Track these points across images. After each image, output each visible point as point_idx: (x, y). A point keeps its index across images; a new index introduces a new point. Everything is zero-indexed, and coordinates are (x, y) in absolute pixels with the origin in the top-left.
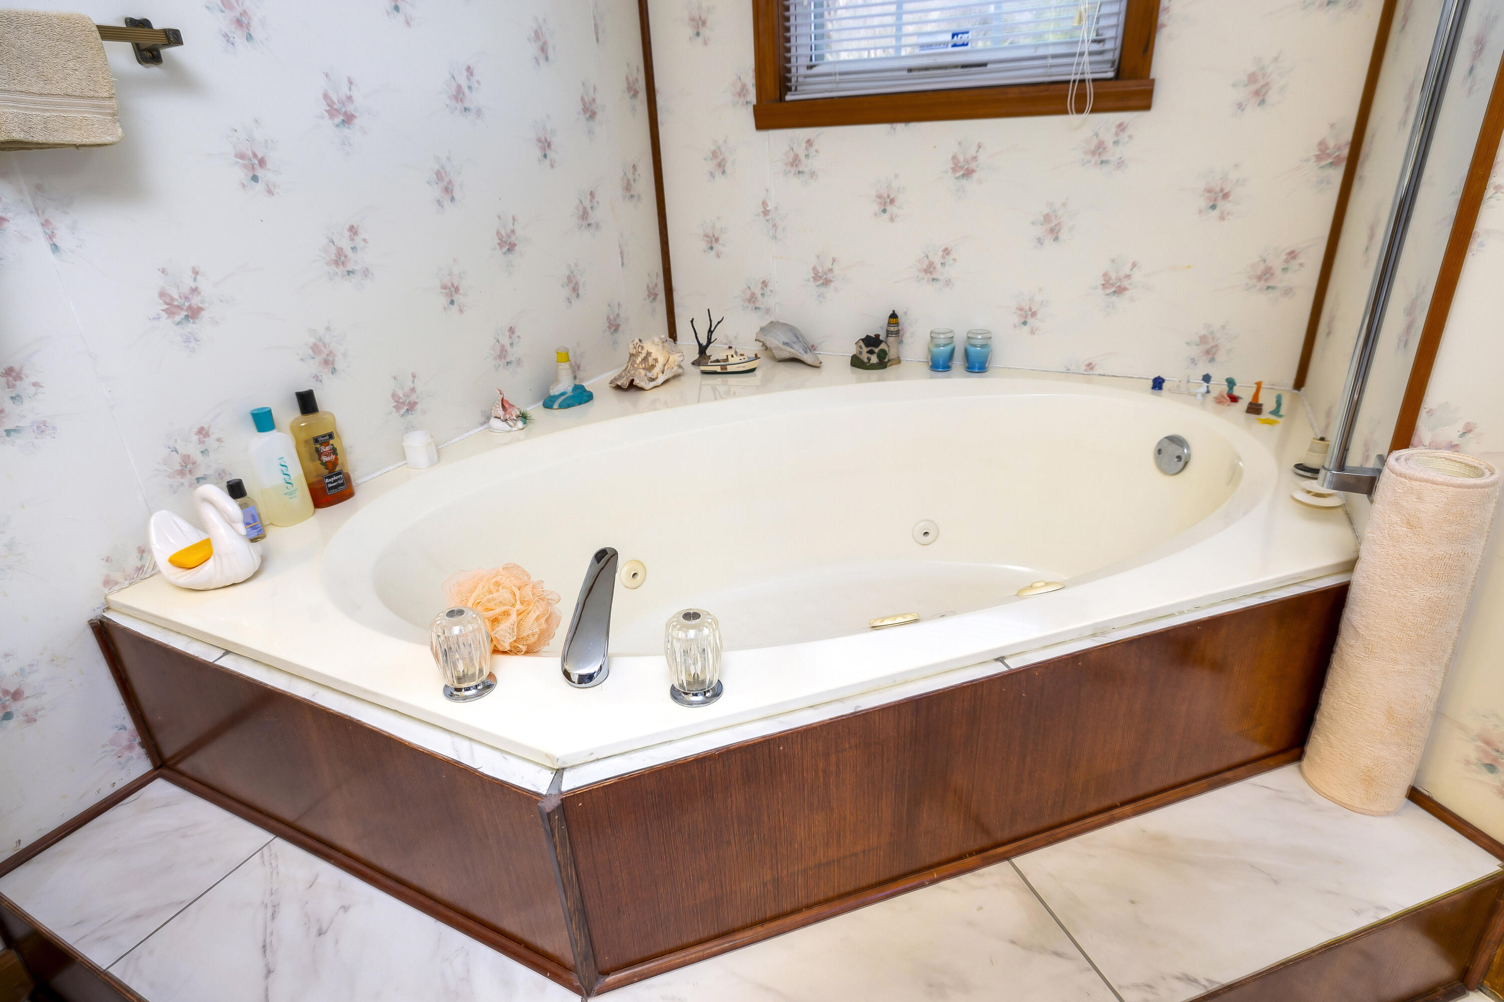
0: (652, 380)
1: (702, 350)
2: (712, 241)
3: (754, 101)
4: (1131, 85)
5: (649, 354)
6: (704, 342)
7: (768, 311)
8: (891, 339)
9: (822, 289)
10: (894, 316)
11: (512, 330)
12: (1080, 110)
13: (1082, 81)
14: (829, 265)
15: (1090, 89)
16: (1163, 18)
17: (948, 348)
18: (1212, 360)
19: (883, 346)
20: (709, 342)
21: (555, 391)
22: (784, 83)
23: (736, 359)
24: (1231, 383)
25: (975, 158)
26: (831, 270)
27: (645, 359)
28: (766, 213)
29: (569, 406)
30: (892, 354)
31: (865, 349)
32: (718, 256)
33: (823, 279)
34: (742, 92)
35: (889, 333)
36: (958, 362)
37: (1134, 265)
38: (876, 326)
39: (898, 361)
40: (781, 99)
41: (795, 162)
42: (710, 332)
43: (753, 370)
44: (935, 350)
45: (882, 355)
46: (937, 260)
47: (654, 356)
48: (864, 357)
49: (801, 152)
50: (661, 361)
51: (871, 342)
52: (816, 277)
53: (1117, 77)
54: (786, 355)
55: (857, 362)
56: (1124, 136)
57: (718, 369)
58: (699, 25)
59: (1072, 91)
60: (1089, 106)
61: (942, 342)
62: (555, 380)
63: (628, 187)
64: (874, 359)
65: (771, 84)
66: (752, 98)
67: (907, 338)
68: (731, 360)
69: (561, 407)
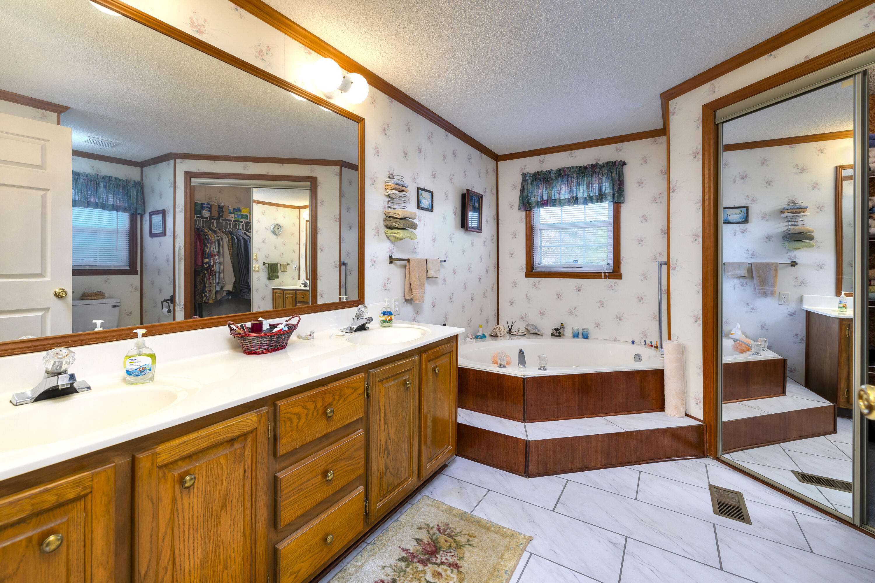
0: (501, 334)
1: (510, 330)
2: (512, 303)
3: (525, 271)
4: (616, 274)
5: (500, 328)
6: (510, 328)
7: (527, 321)
8: (562, 329)
9: (542, 316)
10: (562, 323)
11: (471, 319)
12: (605, 278)
13: (605, 272)
14: (544, 310)
15: (607, 274)
16: (621, 262)
17: (577, 332)
18: (647, 338)
19: (560, 331)
20: (512, 328)
21: (478, 334)
22: (532, 268)
23: (521, 332)
24: (651, 342)
25: (581, 287)
26: (544, 311)
27: (499, 329)
28: (527, 297)
29: (482, 338)
30: (562, 333)
31: (555, 331)
32: (513, 307)
33: (542, 314)
34: (522, 269)
35: (561, 328)
36: (580, 336)
37: (623, 314)
38: (558, 326)
39: (564, 335)
40: (532, 271)
41: (535, 285)
42: (512, 325)
43: (525, 335)
44: (574, 332)
45: (560, 333)
46: (573, 310)
47: (501, 328)
48: (555, 333)
49: (537, 283)
50: (503, 330)
51: (556, 330)
52: (540, 313)
53: (613, 272)
54: (533, 332)
55: (552, 335)
56: (616, 285)
57: (516, 334)
58: (511, 254)
59: (603, 274)
60: (607, 278)
61: (575, 330)
62: (478, 332)
63: (492, 289)
64: (558, 334)
65: (529, 268)
66: (525, 270)
67: (566, 330)
68: (519, 332)
69: (480, 338)
